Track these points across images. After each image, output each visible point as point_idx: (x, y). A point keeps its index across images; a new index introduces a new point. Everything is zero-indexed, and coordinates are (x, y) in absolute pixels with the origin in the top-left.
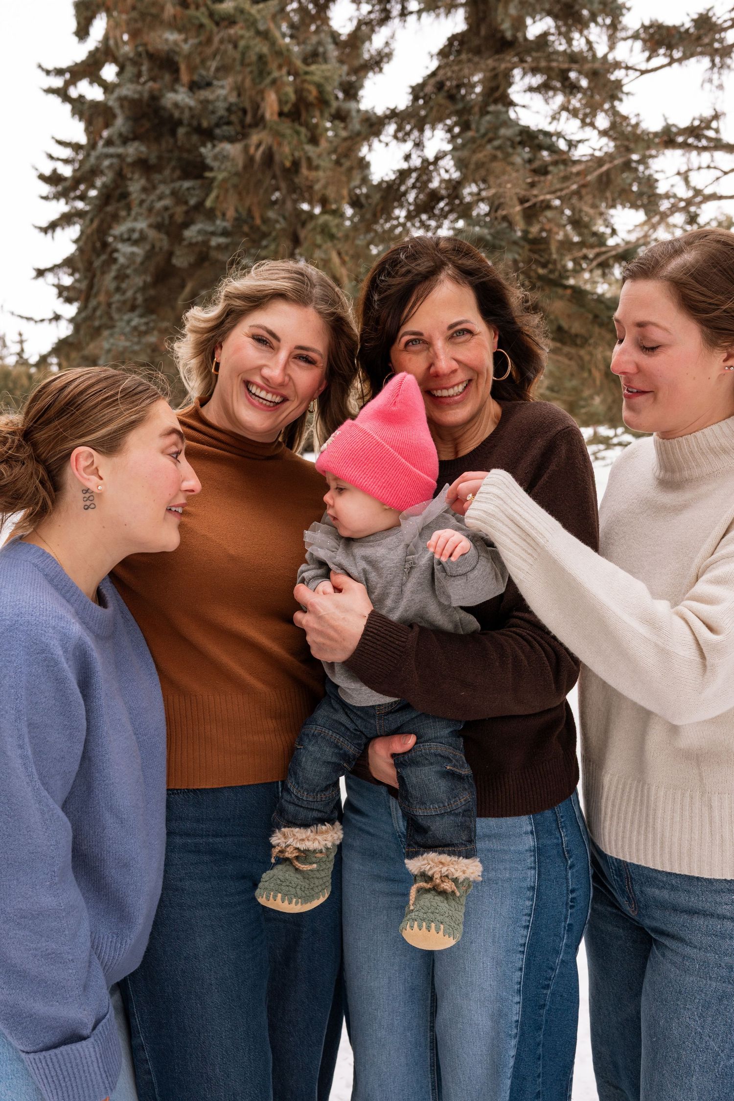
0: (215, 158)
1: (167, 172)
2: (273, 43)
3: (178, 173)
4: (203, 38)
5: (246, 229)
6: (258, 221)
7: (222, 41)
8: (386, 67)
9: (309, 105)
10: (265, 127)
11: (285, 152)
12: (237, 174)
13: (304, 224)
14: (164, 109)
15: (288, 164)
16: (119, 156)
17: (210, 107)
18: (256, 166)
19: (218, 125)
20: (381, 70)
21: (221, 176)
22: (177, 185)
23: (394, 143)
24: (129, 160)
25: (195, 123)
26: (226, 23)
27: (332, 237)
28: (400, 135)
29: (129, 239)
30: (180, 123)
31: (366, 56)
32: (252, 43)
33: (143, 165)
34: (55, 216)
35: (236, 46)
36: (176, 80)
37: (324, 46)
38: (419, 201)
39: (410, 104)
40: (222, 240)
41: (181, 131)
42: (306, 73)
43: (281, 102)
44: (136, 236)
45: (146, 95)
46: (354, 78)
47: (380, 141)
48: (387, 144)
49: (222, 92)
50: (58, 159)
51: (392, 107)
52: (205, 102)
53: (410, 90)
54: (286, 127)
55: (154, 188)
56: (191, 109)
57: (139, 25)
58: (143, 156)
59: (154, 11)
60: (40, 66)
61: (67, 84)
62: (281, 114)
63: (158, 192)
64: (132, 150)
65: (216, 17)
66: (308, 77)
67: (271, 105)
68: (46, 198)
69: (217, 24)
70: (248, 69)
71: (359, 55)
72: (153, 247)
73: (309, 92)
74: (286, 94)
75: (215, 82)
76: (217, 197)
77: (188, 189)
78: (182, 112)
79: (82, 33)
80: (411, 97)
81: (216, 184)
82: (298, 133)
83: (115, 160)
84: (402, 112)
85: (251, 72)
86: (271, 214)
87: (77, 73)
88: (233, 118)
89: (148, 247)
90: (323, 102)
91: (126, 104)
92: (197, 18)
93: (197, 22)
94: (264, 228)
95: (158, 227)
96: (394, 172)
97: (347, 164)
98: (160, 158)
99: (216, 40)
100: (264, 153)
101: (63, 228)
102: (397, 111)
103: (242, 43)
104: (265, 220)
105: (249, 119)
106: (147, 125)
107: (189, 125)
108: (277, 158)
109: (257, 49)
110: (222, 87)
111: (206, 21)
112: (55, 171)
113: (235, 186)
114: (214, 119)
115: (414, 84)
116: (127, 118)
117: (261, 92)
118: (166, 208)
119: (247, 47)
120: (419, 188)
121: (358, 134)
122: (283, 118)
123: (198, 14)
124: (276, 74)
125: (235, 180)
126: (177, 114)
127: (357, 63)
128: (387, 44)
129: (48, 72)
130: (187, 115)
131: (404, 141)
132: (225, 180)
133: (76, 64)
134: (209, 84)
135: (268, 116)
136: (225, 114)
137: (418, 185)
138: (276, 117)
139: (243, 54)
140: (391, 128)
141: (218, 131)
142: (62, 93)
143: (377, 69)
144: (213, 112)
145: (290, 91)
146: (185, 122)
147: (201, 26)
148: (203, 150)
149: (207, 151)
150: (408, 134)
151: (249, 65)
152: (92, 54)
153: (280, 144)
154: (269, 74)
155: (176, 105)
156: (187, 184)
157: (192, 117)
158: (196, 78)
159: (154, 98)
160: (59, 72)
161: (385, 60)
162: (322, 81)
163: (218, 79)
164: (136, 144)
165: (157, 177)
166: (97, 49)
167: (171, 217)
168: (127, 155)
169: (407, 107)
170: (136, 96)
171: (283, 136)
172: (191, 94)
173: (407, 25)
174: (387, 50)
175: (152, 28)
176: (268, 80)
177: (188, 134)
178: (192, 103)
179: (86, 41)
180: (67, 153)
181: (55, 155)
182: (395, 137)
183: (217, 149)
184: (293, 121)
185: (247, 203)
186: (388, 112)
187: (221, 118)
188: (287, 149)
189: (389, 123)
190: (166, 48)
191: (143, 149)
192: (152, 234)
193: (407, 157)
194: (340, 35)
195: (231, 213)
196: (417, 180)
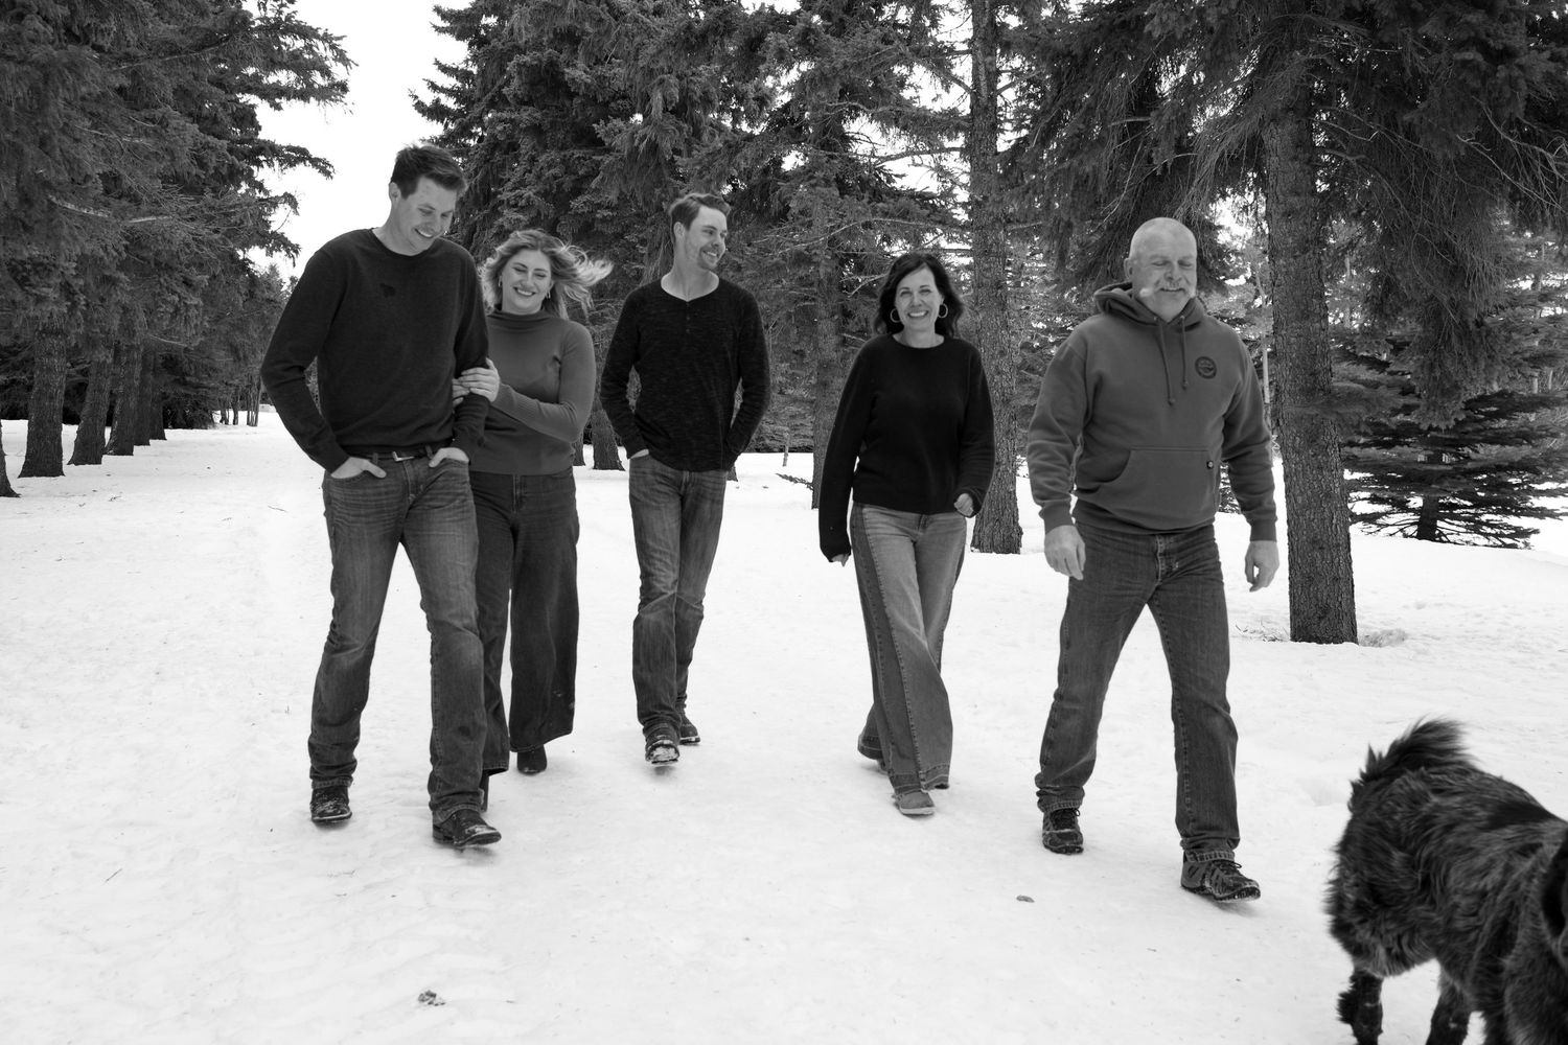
0: (607, 134)
3: (570, 140)
4: (602, 29)
7: (619, 35)
9: (694, 103)
14: (562, 81)
16: (512, 121)
18: (639, 157)
19: (613, 99)
22: (568, 153)
24: (523, 126)
25: (590, 96)
26: (623, 19)
29: (515, 205)
30: (575, 94)
32: (646, 42)
33: (536, 130)
35: (631, 42)
36: (576, 56)
40: (607, 213)
41: (577, 101)
43: (666, 101)
44: (523, 202)
49: (619, 70)
50: (441, 89)
52: (601, 79)
54: (669, 123)
56: (587, 84)
58: (536, 122)
64: (526, 114)
65: (615, 13)
67: (657, 101)
69: (616, 19)
72: (539, 213)
73: (695, 91)
74: (672, 94)
76: (603, 179)
77: (579, 158)
78: (578, 85)
89: (533, 214)
92: (598, 13)
93: (597, 17)
94: (646, 209)
95: (545, 194)
98: (552, 124)
99: (614, 34)
103: (637, 40)
104: (647, 203)
107: (585, 97)
111: (606, 16)
112: (437, 102)
113: (620, 171)
117: (650, 87)
118: (555, 177)
123: (598, 9)
124: (664, 75)
125: (621, 165)
126: (573, 87)
130: (583, 88)
132: (612, 165)
135: (654, 111)
138: (660, 113)
141: (611, 107)
145: (675, 92)
146: (581, 94)
147: (601, 20)
148: (596, 125)
149: (599, 127)
153: (662, 139)
155: (574, 80)
156: (578, 153)
157: (588, 91)
164: (530, 110)
167: (559, 186)
171: (666, 131)
172: (588, 70)
176: (656, 80)
177: (583, 105)
178: (588, 78)
181: (439, 84)
183: (608, 126)
184: (677, 118)
188: (668, 144)
191: (538, 115)
192: (538, 201)
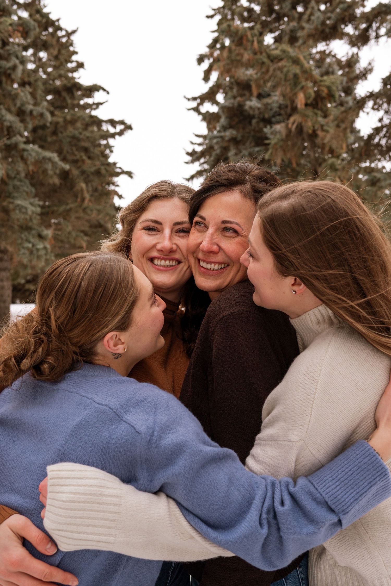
0: (272, 133)
1: (248, 144)
2: (302, 66)
3: (253, 144)
4: (264, 70)
5: (289, 170)
6: (294, 165)
7: (274, 70)
8: (369, 77)
9: (323, 99)
10: (298, 113)
11: (308, 126)
12: (282, 140)
13: (320, 165)
14: (246, 111)
15: (310, 131)
16: (221, 137)
17: (269, 107)
18: (292, 134)
19: (274, 116)
20: (366, 78)
21: (273, 142)
22: (252, 150)
23: (372, 112)
24: (227, 139)
25: (261, 116)
26: (276, 60)
27: (336, 170)
28: (376, 107)
30: (253, 117)
31: (358, 72)
32: (291, 68)
33: (235, 141)
34: (193, 172)
35: (282, 72)
36: (251, 94)
37: (332, 68)
38: (388, 145)
39: (382, 88)
41: (254, 121)
42: (321, 81)
43: (307, 98)
45: (236, 104)
46: (350, 84)
47: (363, 111)
48: (368, 113)
49: (276, 98)
50: (196, 144)
51: (371, 91)
52: (266, 105)
53: (382, 81)
54: (310, 112)
55: (240, 152)
56: (259, 109)
57: (230, 66)
58: (234, 136)
59: (238, 58)
60: (185, 97)
61: (199, 105)
62: (306, 105)
63: (242, 154)
64: (228, 134)
65: (271, 58)
66: (322, 83)
67: (301, 100)
68: (187, 163)
69: (272, 61)
70: (288, 83)
71: (354, 71)
73: (323, 91)
74: (309, 93)
75: (272, 94)
76: (272, 153)
77: (258, 152)
78: (254, 111)
79: (206, 78)
80: (382, 85)
81: (270, 146)
82: (316, 114)
83: (219, 140)
84: (377, 93)
85: (290, 84)
86: (303, 161)
87: (203, 99)
88: (282, 112)
90: (331, 96)
91: (225, 110)
92: (261, 59)
93: (260, 61)
94: (298, 169)
96: (373, 129)
97: (343, 126)
98: (243, 137)
99: (271, 69)
100: (297, 127)
101: (197, 178)
102: (374, 93)
103: (285, 70)
104: (298, 164)
105: (289, 110)
106: (236, 120)
107: (259, 118)
108: (305, 129)
109: (293, 71)
110: (275, 96)
111: (266, 60)
112: (194, 150)
113: (281, 147)
114: (271, 113)
115: (384, 77)
116: (227, 117)
117: (295, 94)
119: (288, 71)
120: (388, 137)
121: (350, 108)
122: (308, 107)
123: (261, 57)
124: (303, 83)
125: (281, 143)
126: (251, 112)
127: (352, 76)
128: (370, 64)
129: (189, 100)
130: (257, 112)
131: (378, 110)
132: (275, 144)
133: (203, 94)
134: (269, 95)
135: (299, 106)
136: (278, 110)
137: (387, 135)
138: (303, 107)
139: (286, 75)
140: (370, 104)
141: (274, 120)
142: (196, 110)
143: (364, 78)
144: (271, 109)
145: (311, 92)
146: (256, 116)
147: (263, 63)
148: (265, 130)
149: (267, 130)
150: (380, 106)
151: (289, 80)
152: (211, 88)
153: (306, 121)
154: (300, 83)
155: (251, 108)
156: (257, 149)
157: (260, 113)
158: (261, 91)
159: (241, 106)
160: (195, 99)
161: (368, 72)
162: (330, 85)
163: (273, 92)
164: (231, 130)
165: (241, 147)
166: (214, 86)
168: (226, 136)
169: (380, 90)
170: (231, 105)
171: (307, 116)
172: (258, 101)
173: (379, 43)
174: (370, 67)
175: (237, 67)
176: (299, 87)
177: (258, 123)
178: (259, 105)
179: (208, 82)
180: (200, 140)
181: (194, 142)
182: (373, 108)
183: (273, 129)
184: (314, 108)
185: (289, 155)
186: (368, 94)
187: (276, 112)
188: (310, 124)
189: (369, 101)
190: (246, 78)
191: (234, 132)
193: (381, 120)
194: (342, 61)
195: (279, 161)
196: (387, 132)
